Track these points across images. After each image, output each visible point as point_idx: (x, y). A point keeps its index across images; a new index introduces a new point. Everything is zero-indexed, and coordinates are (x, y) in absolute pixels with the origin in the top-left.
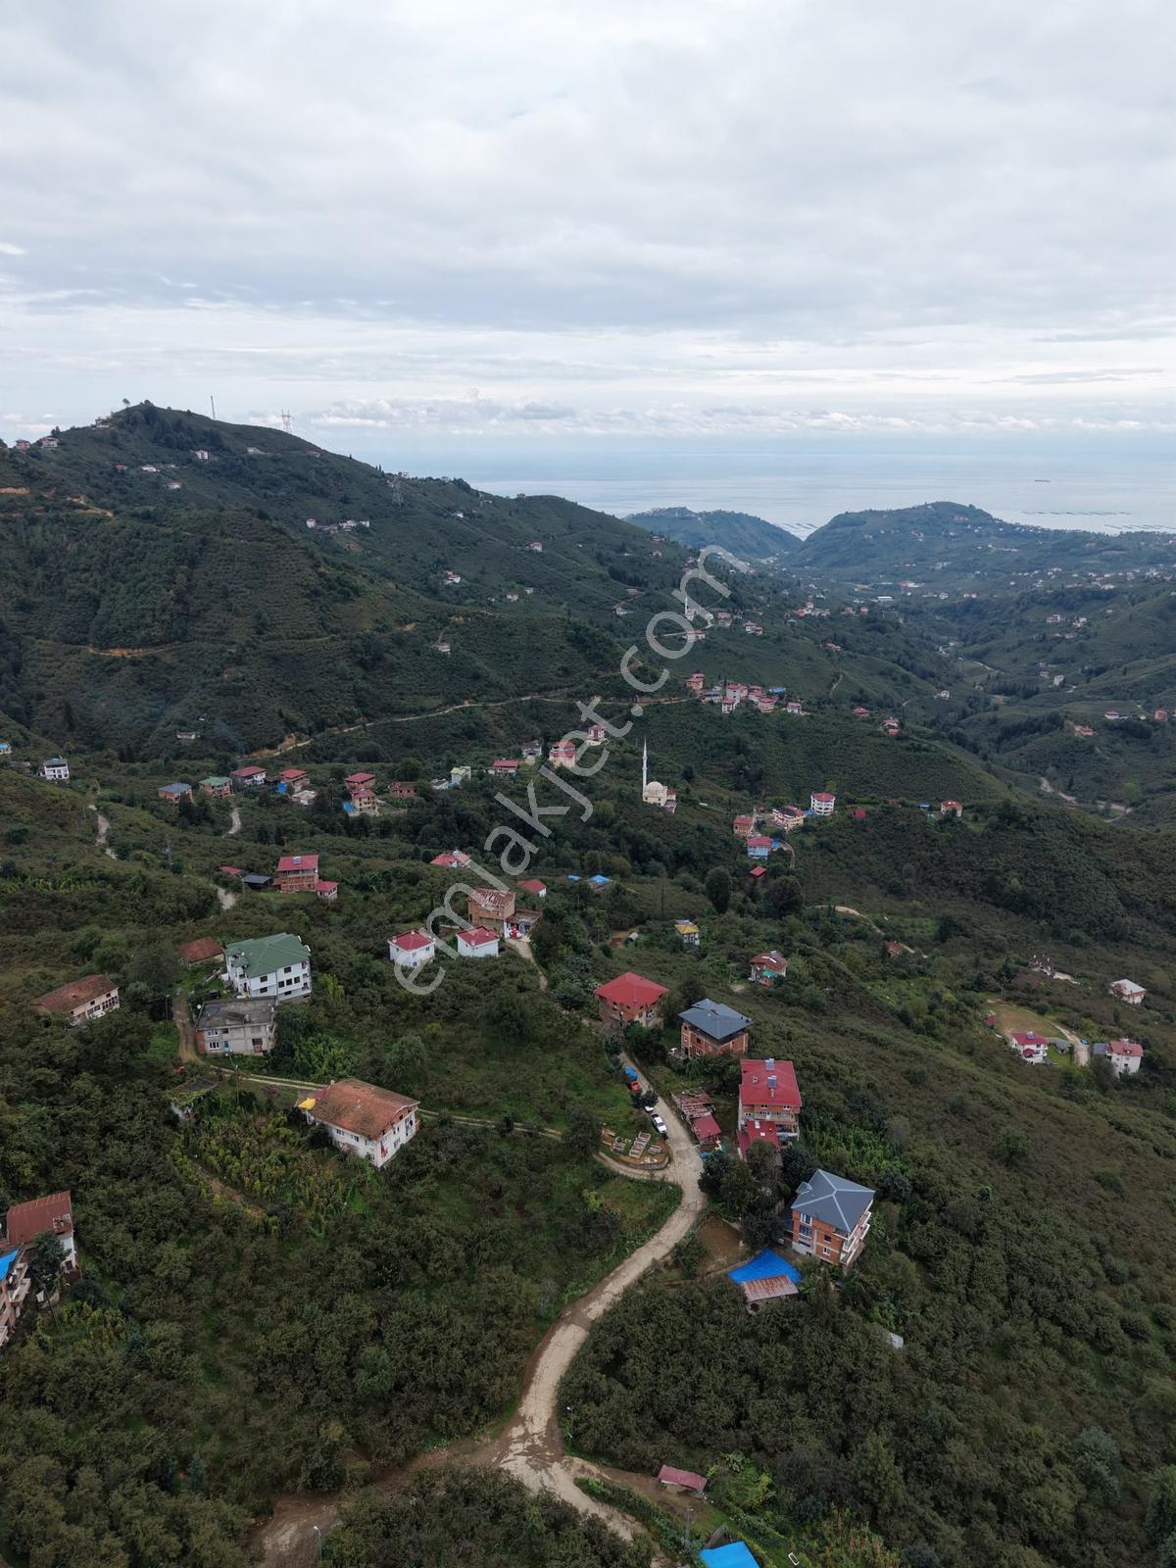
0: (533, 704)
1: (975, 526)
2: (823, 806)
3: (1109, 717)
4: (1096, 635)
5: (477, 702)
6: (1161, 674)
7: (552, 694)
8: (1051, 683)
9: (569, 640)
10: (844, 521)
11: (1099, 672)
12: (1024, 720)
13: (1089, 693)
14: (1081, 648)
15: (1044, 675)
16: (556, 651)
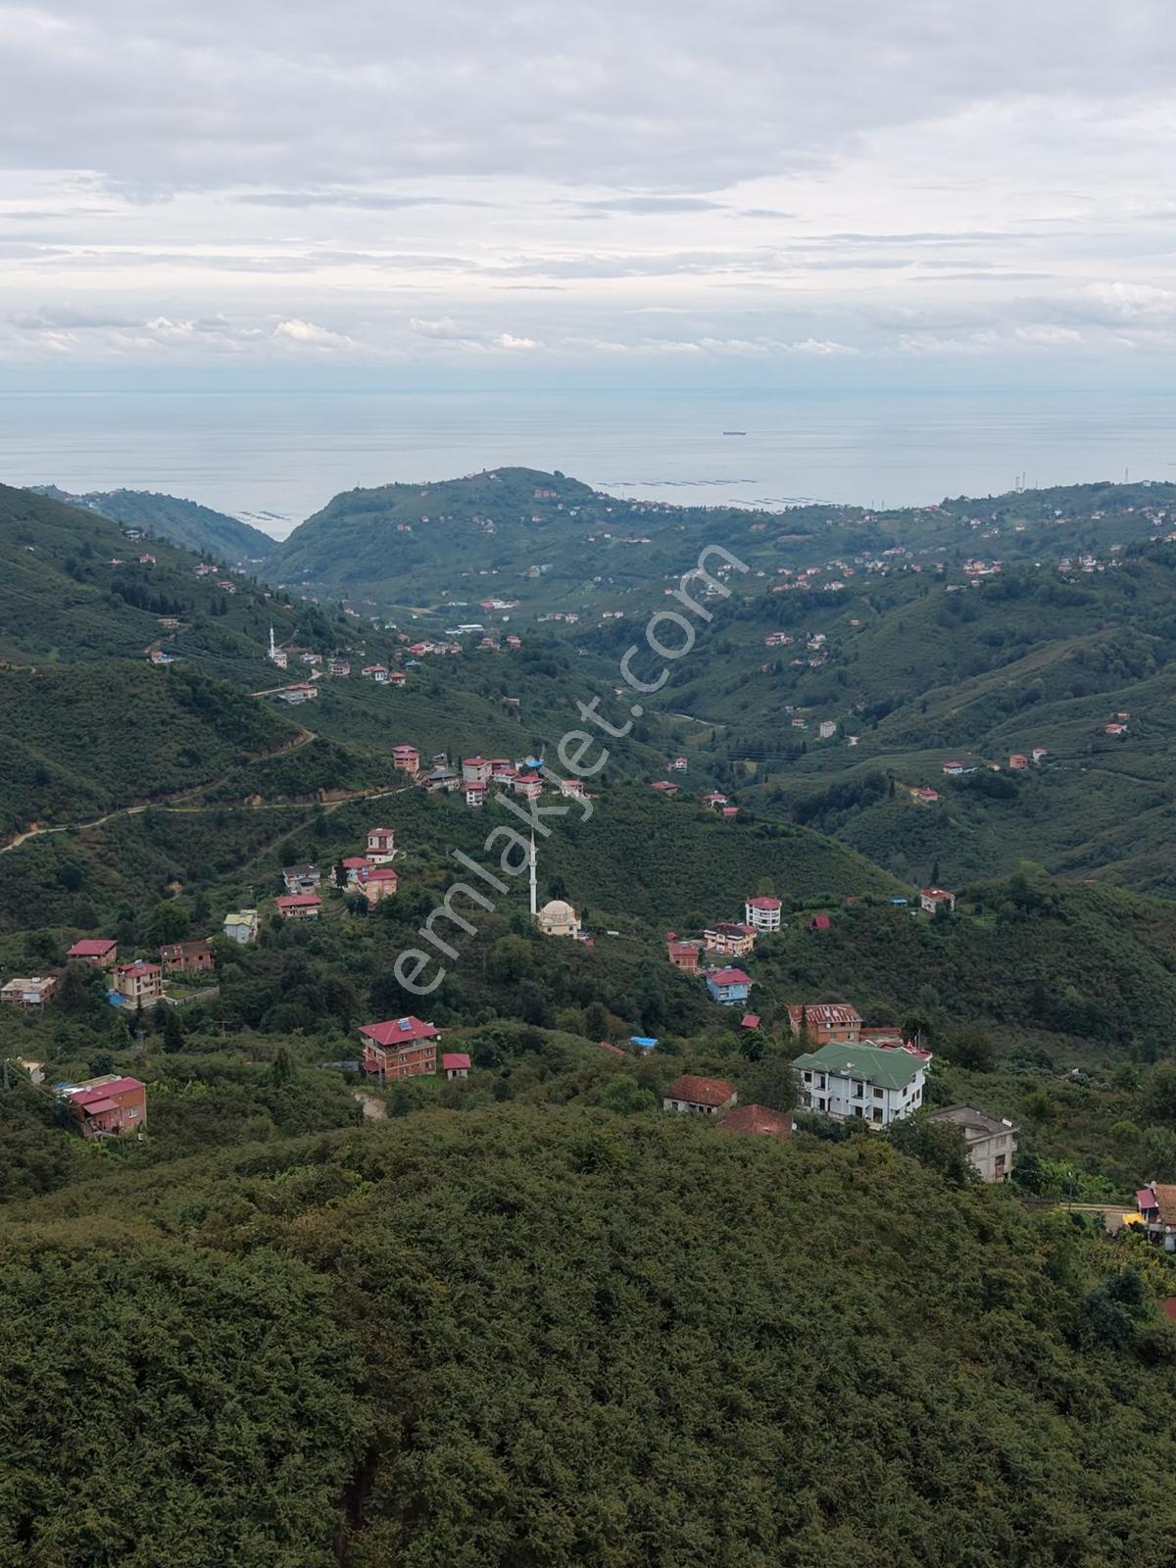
0: (149, 821)
1: (569, 505)
2: (764, 916)
3: (951, 771)
4: (856, 657)
5: (54, 824)
6: (978, 706)
7: (176, 799)
8: (817, 735)
9: (182, 703)
10: (348, 504)
11: (883, 711)
12: (827, 788)
13: (885, 742)
14: (841, 678)
15: (798, 724)
16: (163, 723)
